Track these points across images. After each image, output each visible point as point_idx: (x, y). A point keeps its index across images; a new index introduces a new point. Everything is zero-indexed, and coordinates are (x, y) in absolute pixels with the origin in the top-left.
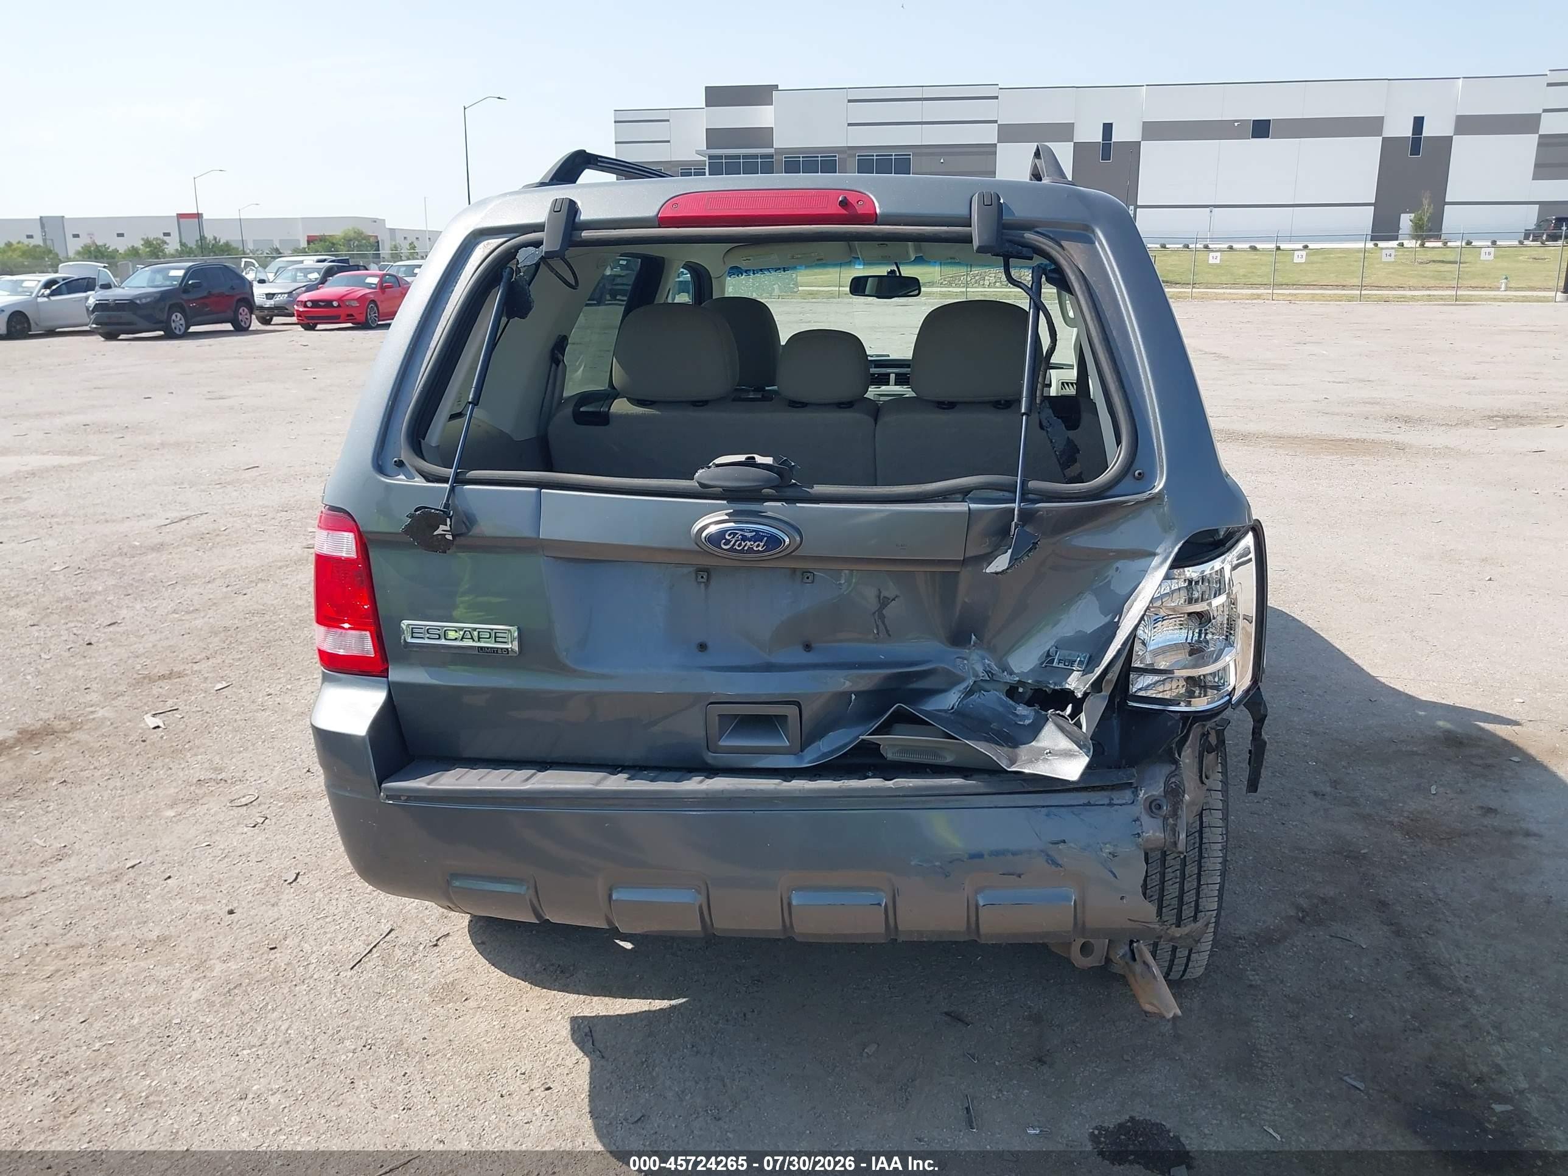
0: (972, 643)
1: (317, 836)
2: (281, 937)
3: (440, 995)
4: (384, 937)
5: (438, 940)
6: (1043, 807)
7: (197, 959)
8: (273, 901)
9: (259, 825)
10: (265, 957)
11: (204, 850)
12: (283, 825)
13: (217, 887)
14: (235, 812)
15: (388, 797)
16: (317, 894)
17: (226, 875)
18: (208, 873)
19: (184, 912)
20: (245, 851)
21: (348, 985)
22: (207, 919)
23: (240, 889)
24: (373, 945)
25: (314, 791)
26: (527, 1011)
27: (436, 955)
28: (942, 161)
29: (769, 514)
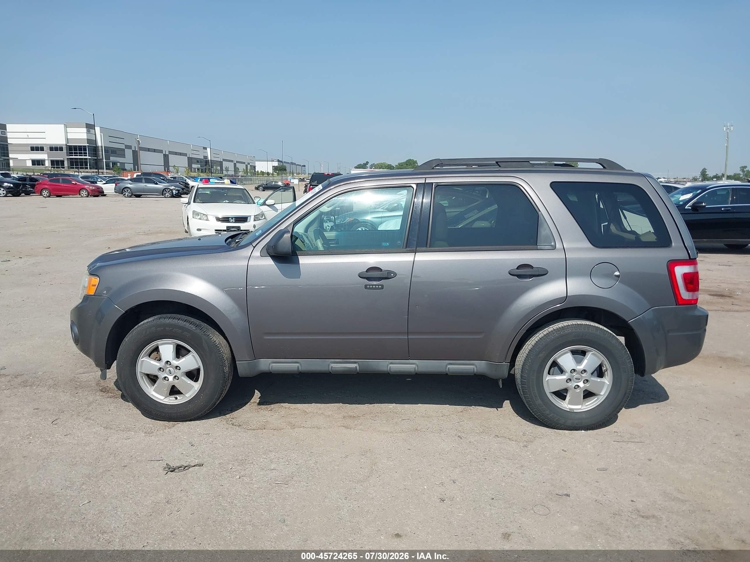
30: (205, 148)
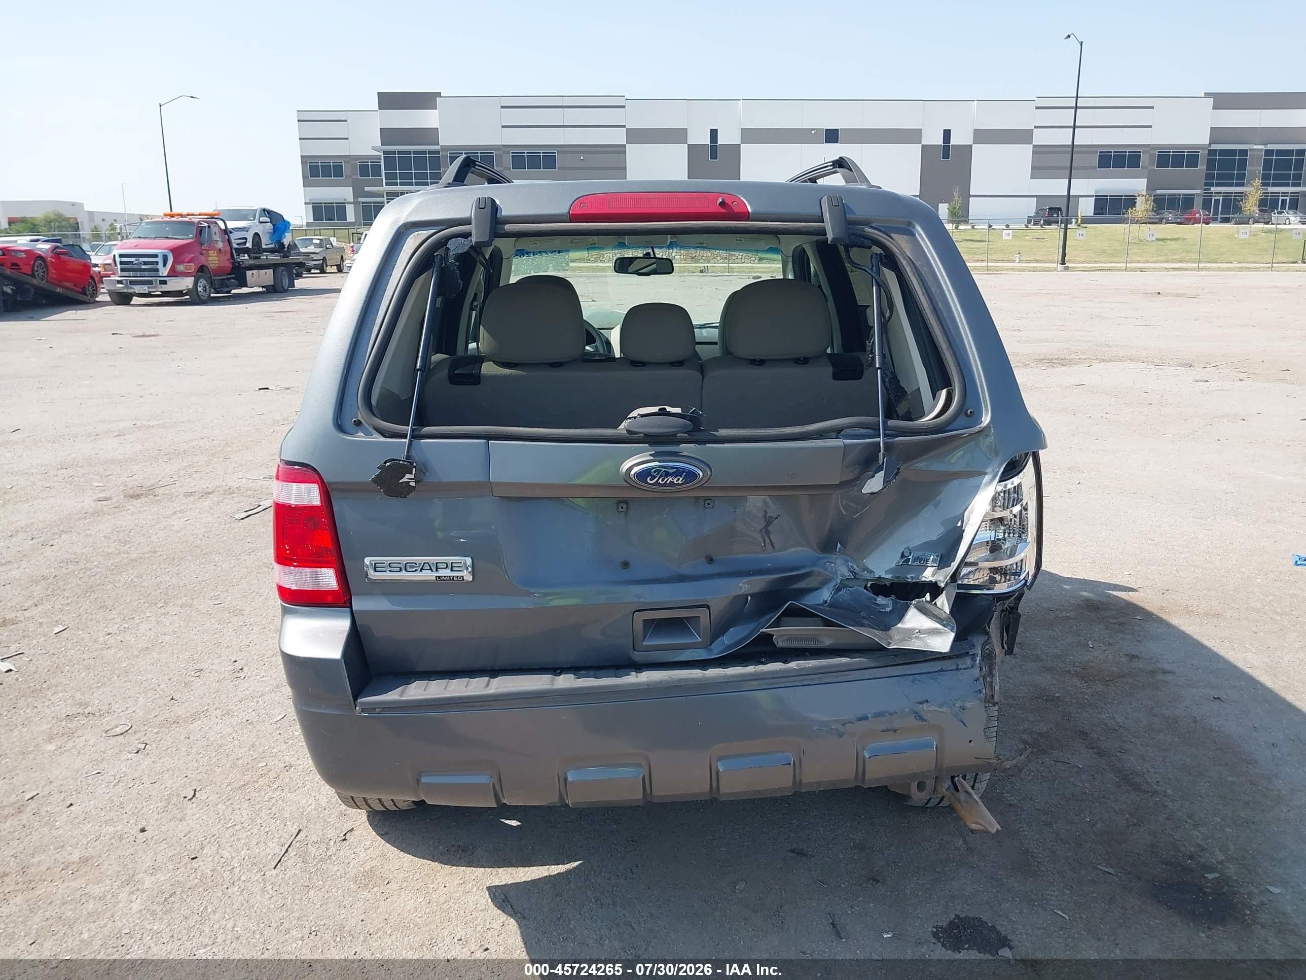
0: (838, 549)
1: (201, 755)
2: (198, 847)
3: (363, 882)
4: (295, 838)
5: (345, 835)
6: (910, 675)
7: (125, 874)
8: (179, 816)
9: (142, 750)
10: (189, 866)
11: (96, 777)
12: (164, 748)
13: (121, 810)
14: (112, 741)
15: (363, 711)
16: (220, 806)
17: (126, 798)
18: (107, 798)
19: (97, 834)
20: (137, 774)
21: (276, 883)
22: (121, 838)
23: (144, 809)
24: (287, 846)
25: (184, 716)
26: (445, 887)
27: (348, 848)
28: (582, 158)
29: (685, 453)
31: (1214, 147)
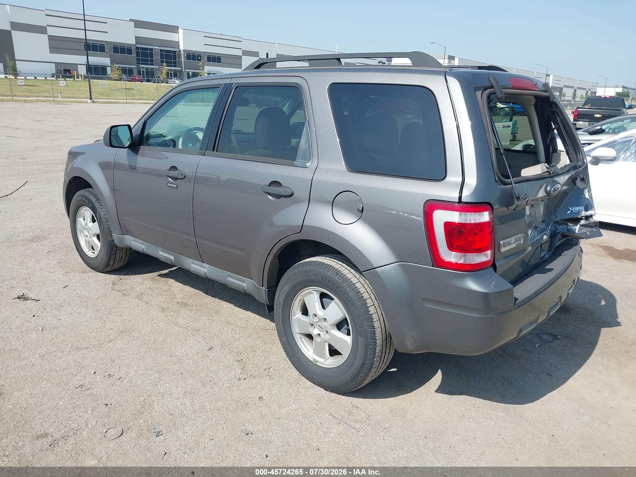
2: (308, 446)
4: (337, 418)
8: (266, 442)
10: (324, 453)
15: (516, 307)
30: (548, 75)
31: (138, 46)
